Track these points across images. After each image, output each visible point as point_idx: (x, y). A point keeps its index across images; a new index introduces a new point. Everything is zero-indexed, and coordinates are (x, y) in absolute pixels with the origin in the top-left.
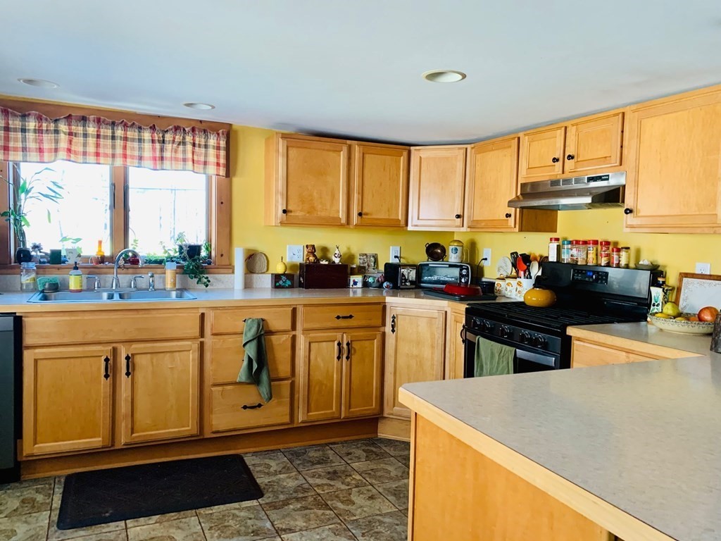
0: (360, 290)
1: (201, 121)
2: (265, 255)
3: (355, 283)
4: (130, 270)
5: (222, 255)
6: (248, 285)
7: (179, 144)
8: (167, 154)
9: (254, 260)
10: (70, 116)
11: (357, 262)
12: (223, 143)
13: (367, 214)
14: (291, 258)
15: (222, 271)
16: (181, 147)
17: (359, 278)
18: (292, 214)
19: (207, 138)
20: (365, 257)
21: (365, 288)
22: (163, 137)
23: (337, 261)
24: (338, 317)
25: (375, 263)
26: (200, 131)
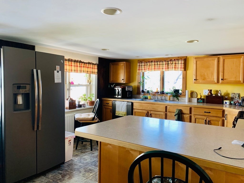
0: (228, 105)
1: (179, 57)
2: (196, 93)
3: (226, 103)
4: (161, 95)
5: (183, 92)
6: (190, 101)
7: (172, 64)
8: (169, 67)
9: (193, 94)
10: (149, 61)
11: (231, 96)
12: (183, 62)
13: (225, 79)
14: (205, 94)
15: (183, 96)
16: (172, 65)
17: (228, 102)
18: (198, 80)
19: (178, 61)
20: (234, 94)
21: (230, 105)
22: (168, 63)
23: (219, 95)
24: (205, 112)
25: (238, 96)
26: (177, 60)
